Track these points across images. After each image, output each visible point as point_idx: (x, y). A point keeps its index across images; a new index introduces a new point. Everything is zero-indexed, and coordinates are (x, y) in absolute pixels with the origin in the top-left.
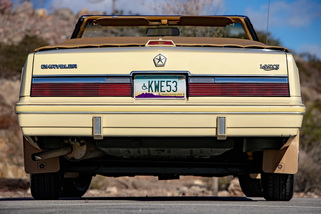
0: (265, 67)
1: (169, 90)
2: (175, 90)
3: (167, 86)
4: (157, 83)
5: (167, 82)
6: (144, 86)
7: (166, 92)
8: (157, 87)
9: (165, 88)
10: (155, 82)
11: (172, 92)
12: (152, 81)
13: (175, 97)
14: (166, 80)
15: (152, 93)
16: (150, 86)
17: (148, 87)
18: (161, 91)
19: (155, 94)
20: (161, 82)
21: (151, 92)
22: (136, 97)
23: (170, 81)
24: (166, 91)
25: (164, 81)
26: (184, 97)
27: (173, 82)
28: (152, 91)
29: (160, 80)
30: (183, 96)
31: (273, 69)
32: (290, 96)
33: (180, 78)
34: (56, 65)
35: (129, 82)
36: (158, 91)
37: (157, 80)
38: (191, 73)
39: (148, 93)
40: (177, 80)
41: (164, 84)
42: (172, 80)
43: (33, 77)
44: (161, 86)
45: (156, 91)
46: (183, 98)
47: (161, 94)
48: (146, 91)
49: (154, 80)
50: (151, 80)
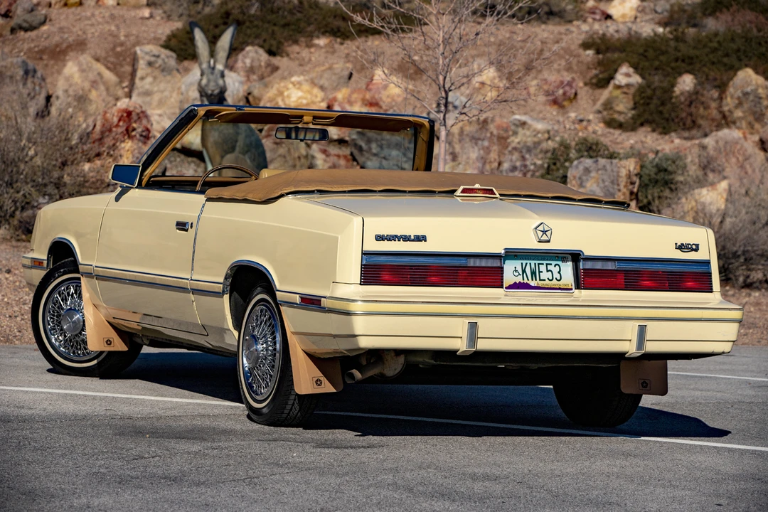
0: (681, 247)
1: (551, 278)
2: (559, 279)
3: (548, 271)
4: (533, 266)
5: (547, 264)
6: (516, 271)
7: (547, 282)
8: (533, 273)
9: (545, 275)
10: (530, 264)
11: (555, 281)
12: (526, 264)
13: (560, 289)
14: (545, 262)
15: (528, 282)
16: (524, 271)
17: (521, 273)
18: (540, 280)
19: (533, 283)
20: (539, 264)
21: (526, 281)
22: (506, 288)
23: (551, 264)
24: (547, 280)
25: (543, 264)
26: (571, 289)
27: (555, 266)
28: (528, 280)
29: (537, 262)
30: (570, 287)
31: (693, 250)
32: (714, 290)
33: (564, 260)
34: (396, 236)
35: (499, 265)
36: (536, 280)
37: (533, 262)
38: (586, 254)
39: (522, 281)
40: (560, 263)
41: (543, 268)
42: (554, 263)
43: (363, 254)
44: (540, 272)
45: (532, 280)
46: (571, 291)
47: (541, 284)
48: (519, 279)
49: (528, 262)
50: (524, 262)
